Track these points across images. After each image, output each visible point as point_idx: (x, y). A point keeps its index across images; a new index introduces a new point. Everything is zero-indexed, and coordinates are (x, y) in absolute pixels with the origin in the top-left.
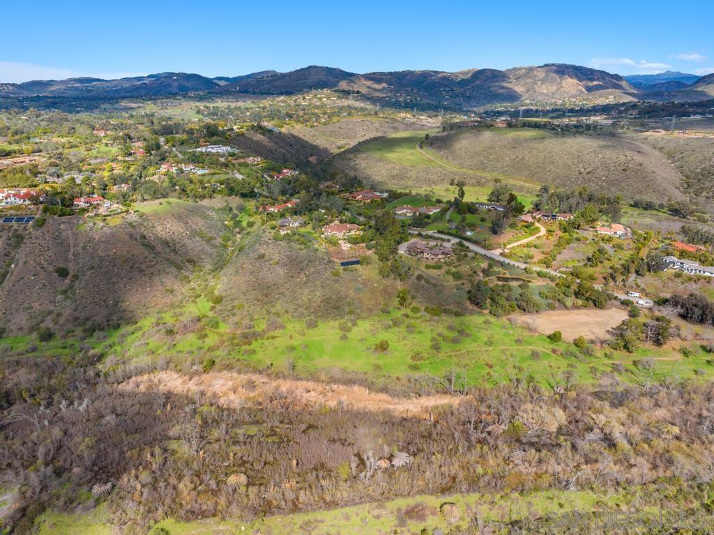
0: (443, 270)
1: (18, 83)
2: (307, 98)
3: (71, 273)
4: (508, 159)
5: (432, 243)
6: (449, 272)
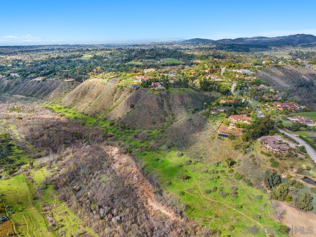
0: (269, 158)
1: (233, 39)
5: (284, 141)
6: (272, 160)
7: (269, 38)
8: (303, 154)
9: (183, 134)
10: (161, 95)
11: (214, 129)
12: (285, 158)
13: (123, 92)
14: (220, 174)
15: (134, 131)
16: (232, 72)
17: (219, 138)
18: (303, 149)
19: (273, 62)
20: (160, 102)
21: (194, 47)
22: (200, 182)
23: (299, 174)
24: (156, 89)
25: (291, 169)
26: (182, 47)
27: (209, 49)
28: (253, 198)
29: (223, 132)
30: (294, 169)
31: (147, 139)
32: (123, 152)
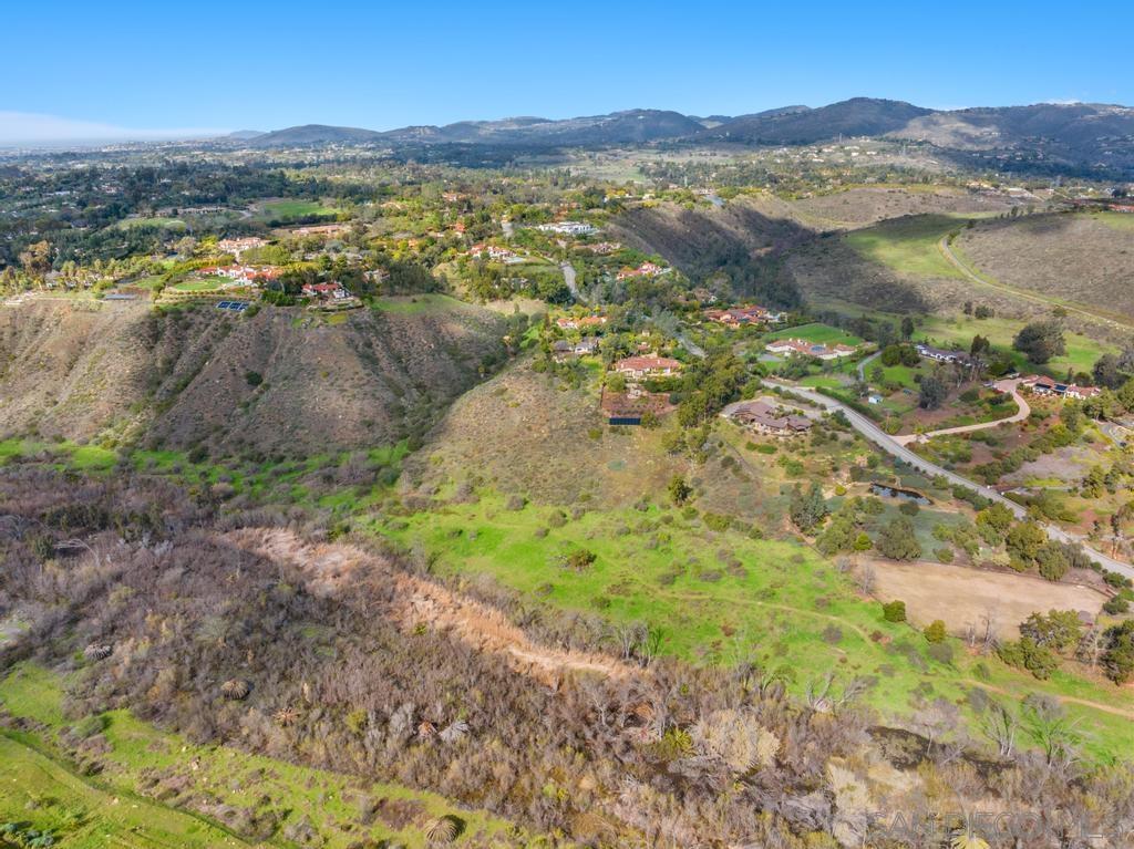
0: (775, 456)
1: (440, 126)
2: (826, 150)
3: (265, 381)
4: (1100, 273)
5: (788, 408)
6: (783, 462)
7: (556, 122)
8: (846, 432)
9: (494, 441)
10: (358, 327)
11: (588, 407)
12: (811, 449)
13: (190, 332)
14: (665, 530)
15: (304, 463)
16: (540, 232)
17: (613, 431)
18: (840, 419)
19: (627, 196)
20: (360, 349)
21: (318, 157)
22: (629, 561)
23: (859, 480)
24: (328, 305)
25: (834, 474)
26: (271, 158)
27: (391, 162)
28: (782, 565)
29: (619, 412)
30: (841, 472)
31: (375, 479)
32: (316, 536)
